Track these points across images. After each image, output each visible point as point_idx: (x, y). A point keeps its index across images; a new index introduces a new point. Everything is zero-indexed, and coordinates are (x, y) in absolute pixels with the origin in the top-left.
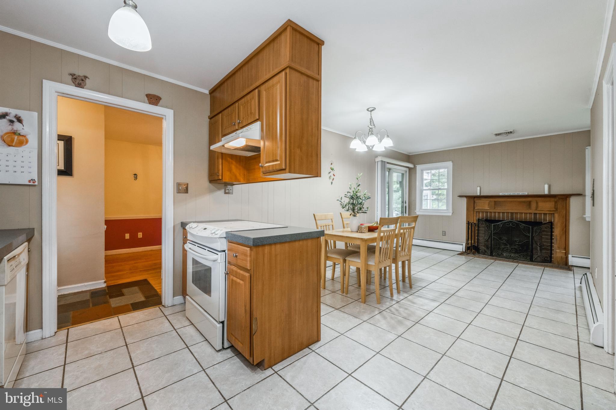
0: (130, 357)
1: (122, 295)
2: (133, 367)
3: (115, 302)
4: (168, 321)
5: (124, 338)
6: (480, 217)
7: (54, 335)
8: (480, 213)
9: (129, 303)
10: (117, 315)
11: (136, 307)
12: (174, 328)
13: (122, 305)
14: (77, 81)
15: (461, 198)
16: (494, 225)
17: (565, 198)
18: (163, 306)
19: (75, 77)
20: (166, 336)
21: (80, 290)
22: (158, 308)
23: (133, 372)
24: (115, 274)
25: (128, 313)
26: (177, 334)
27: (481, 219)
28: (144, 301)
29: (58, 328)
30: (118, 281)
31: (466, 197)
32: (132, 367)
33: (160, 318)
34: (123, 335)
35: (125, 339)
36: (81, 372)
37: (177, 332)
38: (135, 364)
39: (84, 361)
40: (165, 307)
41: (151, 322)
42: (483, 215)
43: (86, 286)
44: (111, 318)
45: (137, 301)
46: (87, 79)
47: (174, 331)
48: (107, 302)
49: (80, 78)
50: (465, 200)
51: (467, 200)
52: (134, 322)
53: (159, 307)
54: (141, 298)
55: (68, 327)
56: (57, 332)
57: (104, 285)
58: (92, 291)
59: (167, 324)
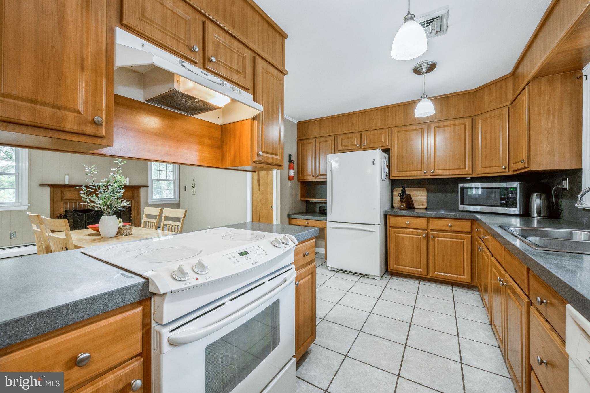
6: (68, 208)
8: (68, 204)
15: (42, 187)
16: (87, 215)
17: (139, 187)
27: (69, 209)
31: (51, 186)
42: (75, 205)
50: (47, 190)
51: (50, 189)
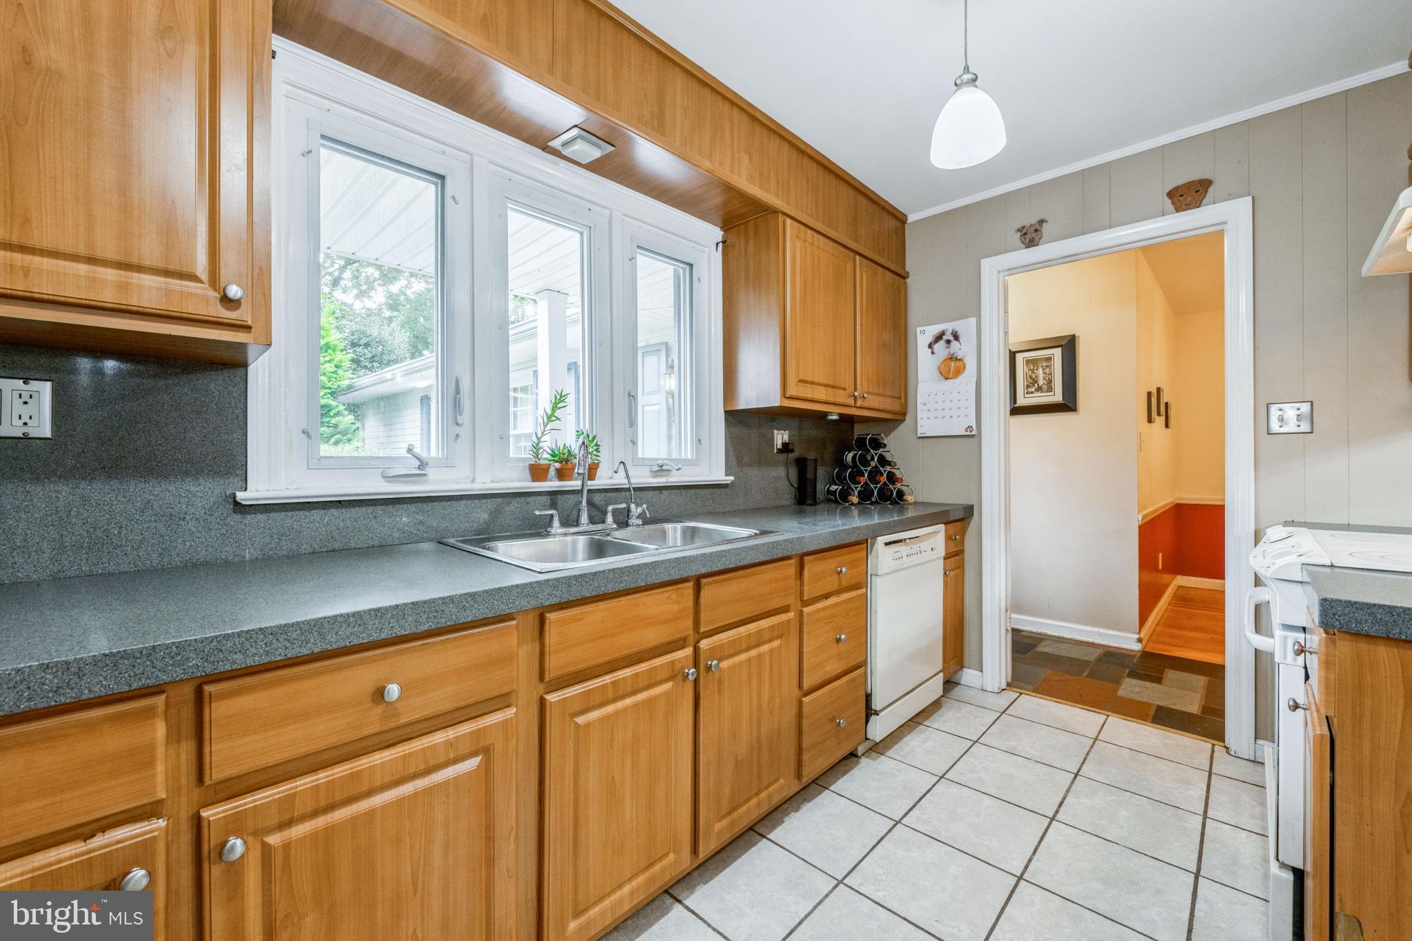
0: (1064, 798)
1: (1158, 680)
2: (1053, 819)
3: (1131, 688)
4: (1205, 787)
5: (1085, 759)
7: (998, 693)
9: (1154, 703)
10: (1108, 713)
11: (1165, 717)
12: (1205, 812)
13: (1140, 699)
14: (1028, 237)
18: (1225, 747)
19: (1024, 231)
20: (1169, 812)
21: (1091, 640)
22: (1210, 746)
23: (1046, 826)
24: (1181, 632)
25: (1133, 719)
26: (1200, 828)
28: (1193, 714)
29: (1009, 685)
30: (1175, 648)
32: (1051, 817)
33: (1193, 771)
34: (1088, 754)
35: (1083, 763)
36: (984, 765)
37: (1204, 825)
38: (1059, 817)
39: (999, 754)
40: (1229, 754)
41: (1162, 765)
43: (1101, 635)
44: (1094, 712)
45: (1177, 707)
46: (1044, 223)
47: (1200, 819)
48: (1117, 682)
49: (1032, 229)
52: (1129, 743)
53: (1213, 745)
54: (1192, 704)
55: (1022, 691)
56: (1005, 689)
57: (1137, 647)
58: (1108, 649)
59: (1199, 791)
